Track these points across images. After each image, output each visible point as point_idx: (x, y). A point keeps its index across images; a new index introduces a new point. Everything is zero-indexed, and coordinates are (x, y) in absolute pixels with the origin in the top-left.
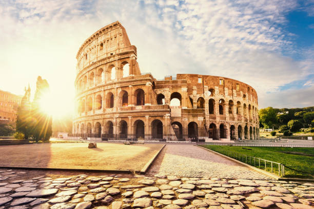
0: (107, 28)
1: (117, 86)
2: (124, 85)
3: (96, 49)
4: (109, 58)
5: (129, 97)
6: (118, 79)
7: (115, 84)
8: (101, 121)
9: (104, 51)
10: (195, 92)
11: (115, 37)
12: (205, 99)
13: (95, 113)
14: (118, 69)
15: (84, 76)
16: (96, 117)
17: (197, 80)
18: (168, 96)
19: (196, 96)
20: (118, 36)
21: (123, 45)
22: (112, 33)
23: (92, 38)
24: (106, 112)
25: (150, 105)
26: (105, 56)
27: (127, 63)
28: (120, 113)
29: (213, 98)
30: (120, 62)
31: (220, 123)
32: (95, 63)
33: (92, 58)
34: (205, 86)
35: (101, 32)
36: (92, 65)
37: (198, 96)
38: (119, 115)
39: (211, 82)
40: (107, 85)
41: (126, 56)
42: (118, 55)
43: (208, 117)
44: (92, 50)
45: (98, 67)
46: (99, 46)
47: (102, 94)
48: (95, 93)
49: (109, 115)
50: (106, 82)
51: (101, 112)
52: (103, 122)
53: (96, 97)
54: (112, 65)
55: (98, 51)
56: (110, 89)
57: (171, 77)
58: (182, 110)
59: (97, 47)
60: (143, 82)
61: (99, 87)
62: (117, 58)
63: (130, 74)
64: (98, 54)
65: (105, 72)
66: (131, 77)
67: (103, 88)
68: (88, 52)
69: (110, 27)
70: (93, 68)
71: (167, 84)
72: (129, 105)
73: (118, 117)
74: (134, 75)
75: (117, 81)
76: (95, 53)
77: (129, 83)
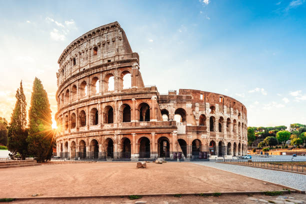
0: (103, 29)
1: (117, 98)
2: (125, 97)
3: (88, 54)
4: (106, 65)
5: (131, 112)
6: (118, 91)
7: (115, 96)
8: (98, 139)
9: (99, 56)
10: (197, 109)
11: (113, 41)
12: (206, 116)
13: (90, 129)
14: (118, 78)
15: (72, 85)
16: (91, 134)
17: (200, 97)
18: (172, 112)
19: (198, 113)
20: (117, 39)
21: (124, 51)
22: (110, 36)
23: (82, 39)
24: (104, 128)
25: (156, 120)
26: (101, 63)
27: (129, 72)
28: (122, 129)
29: (213, 115)
30: (121, 71)
31: (220, 140)
32: (88, 70)
33: (83, 64)
34: (207, 103)
35: (94, 33)
36: (83, 72)
37: (200, 113)
38: (120, 131)
39: (212, 99)
40: (105, 97)
41: (127, 65)
42: (118, 62)
43: (209, 134)
44: (82, 54)
45: (92, 75)
46: (92, 50)
47: (98, 107)
48: (88, 106)
49: (109, 132)
50: (102, 94)
51: (98, 127)
52: (101, 139)
53: (90, 110)
54: (109, 74)
55: (90, 56)
56: (108, 102)
57: (175, 91)
58: (187, 127)
59: (89, 51)
60: (148, 96)
61: (94, 99)
62: (116, 66)
63: (132, 86)
64: (91, 60)
65: (101, 82)
66: (134, 88)
67: (99, 100)
68: (76, 56)
69: (107, 28)
70: (86, 77)
71: (171, 99)
72: (133, 121)
73: (119, 133)
74: (137, 87)
75: (117, 93)
76: (87, 58)
77: (132, 96)
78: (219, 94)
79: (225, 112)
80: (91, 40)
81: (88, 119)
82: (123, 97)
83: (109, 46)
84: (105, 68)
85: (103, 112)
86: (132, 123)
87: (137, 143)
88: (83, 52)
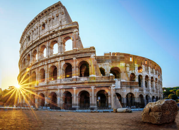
1: (60, 59)
2: (67, 57)
3: (38, 30)
4: (51, 35)
5: (73, 69)
6: (61, 53)
7: (59, 57)
8: (44, 93)
9: (46, 29)
10: (128, 69)
11: (57, 17)
12: (136, 74)
14: (61, 43)
15: (27, 55)
16: (39, 89)
17: (129, 59)
18: (108, 70)
19: (129, 71)
20: (60, 14)
21: (65, 22)
23: (34, 21)
24: (50, 84)
25: (95, 76)
26: (48, 34)
28: (64, 84)
29: (141, 74)
30: (63, 38)
31: (146, 94)
32: (38, 41)
33: (35, 38)
34: (135, 64)
36: (34, 44)
37: (131, 72)
38: (63, 86)
40: (51, 59)
41: (69, 31)
42: (61, 31)
44: (34, 32)
45: (40, 44)
46: (41, 27)
47: (45, 68)
48: (38, 68)
49: (53, 87)
50: (48, 57)
51: (44, 83)
52: (47, 93)
53: (39, 70)
54: (54, 41)
55: (40, 31)
56: (53, 62)
57: (110, 53)
58: (121, 82)
59: (39, 28)
60: (87, 55)
61: (42, 61)
62: (59, 34)
63: (73, 48)
64: (40, 34)
65: (48, 48)
66: (75, 50)
67: (46, 62)
68: (30, 34)
69: (52, 8)
70: (36, 46)
71: (107, 59)
72: (74, 77)
73: (62, 88)
74: (77, 49)
75: (60, 54)
76: (38, 33)
77: (73, 56)
78: (144, 58)
79: (150, 72)
80: (41, 20)
81: (38, 78)
82: (65, 57)
83: (54, 21)
84: (50, 37)
85: (49, 71)
86: (73, 78)
87: (77, 96)
88: (35, 30)
